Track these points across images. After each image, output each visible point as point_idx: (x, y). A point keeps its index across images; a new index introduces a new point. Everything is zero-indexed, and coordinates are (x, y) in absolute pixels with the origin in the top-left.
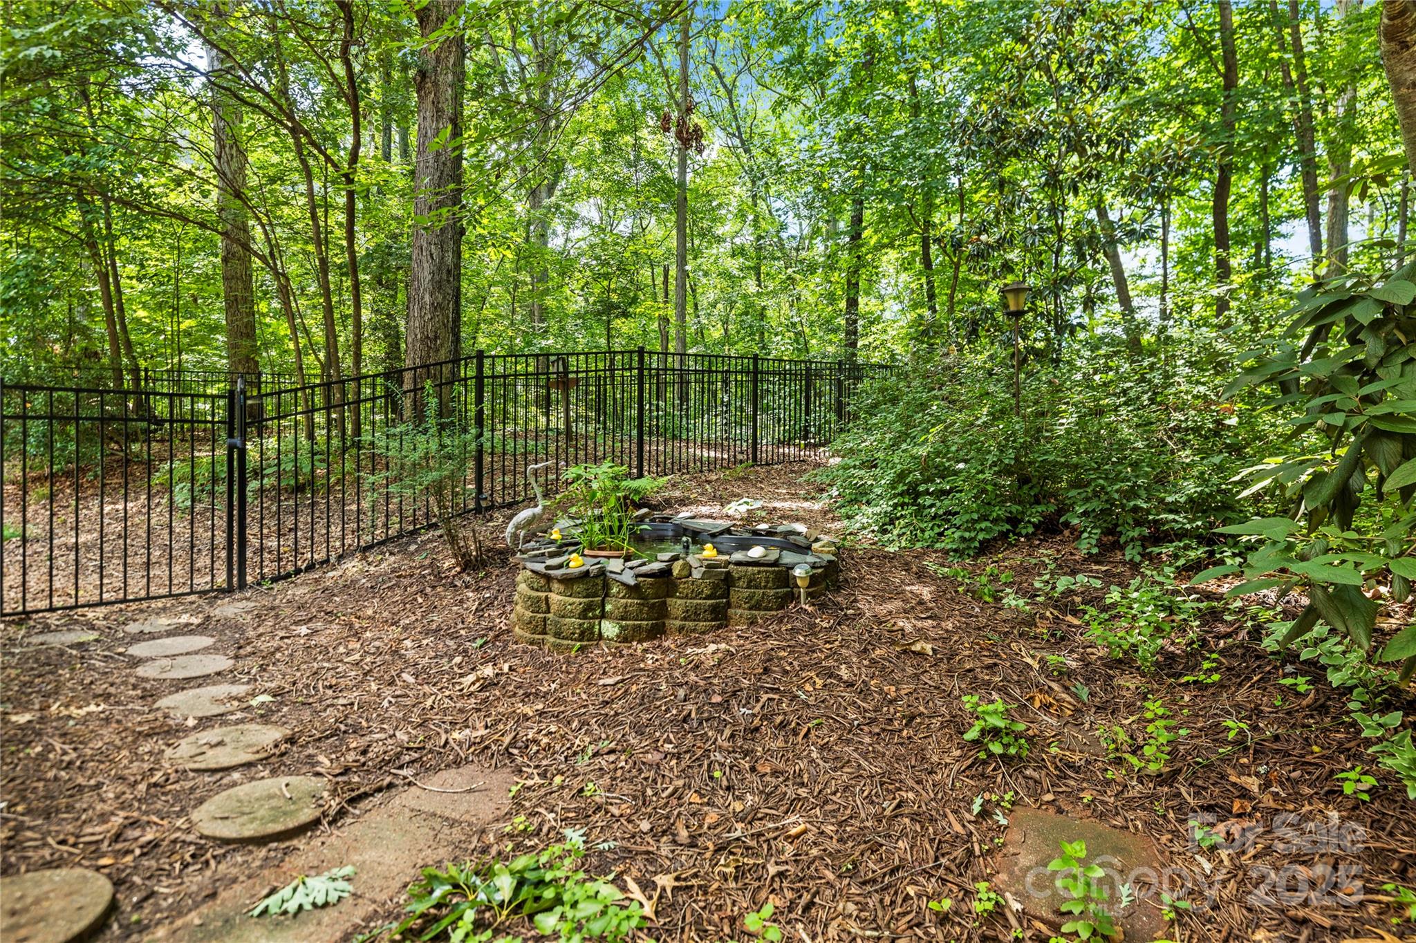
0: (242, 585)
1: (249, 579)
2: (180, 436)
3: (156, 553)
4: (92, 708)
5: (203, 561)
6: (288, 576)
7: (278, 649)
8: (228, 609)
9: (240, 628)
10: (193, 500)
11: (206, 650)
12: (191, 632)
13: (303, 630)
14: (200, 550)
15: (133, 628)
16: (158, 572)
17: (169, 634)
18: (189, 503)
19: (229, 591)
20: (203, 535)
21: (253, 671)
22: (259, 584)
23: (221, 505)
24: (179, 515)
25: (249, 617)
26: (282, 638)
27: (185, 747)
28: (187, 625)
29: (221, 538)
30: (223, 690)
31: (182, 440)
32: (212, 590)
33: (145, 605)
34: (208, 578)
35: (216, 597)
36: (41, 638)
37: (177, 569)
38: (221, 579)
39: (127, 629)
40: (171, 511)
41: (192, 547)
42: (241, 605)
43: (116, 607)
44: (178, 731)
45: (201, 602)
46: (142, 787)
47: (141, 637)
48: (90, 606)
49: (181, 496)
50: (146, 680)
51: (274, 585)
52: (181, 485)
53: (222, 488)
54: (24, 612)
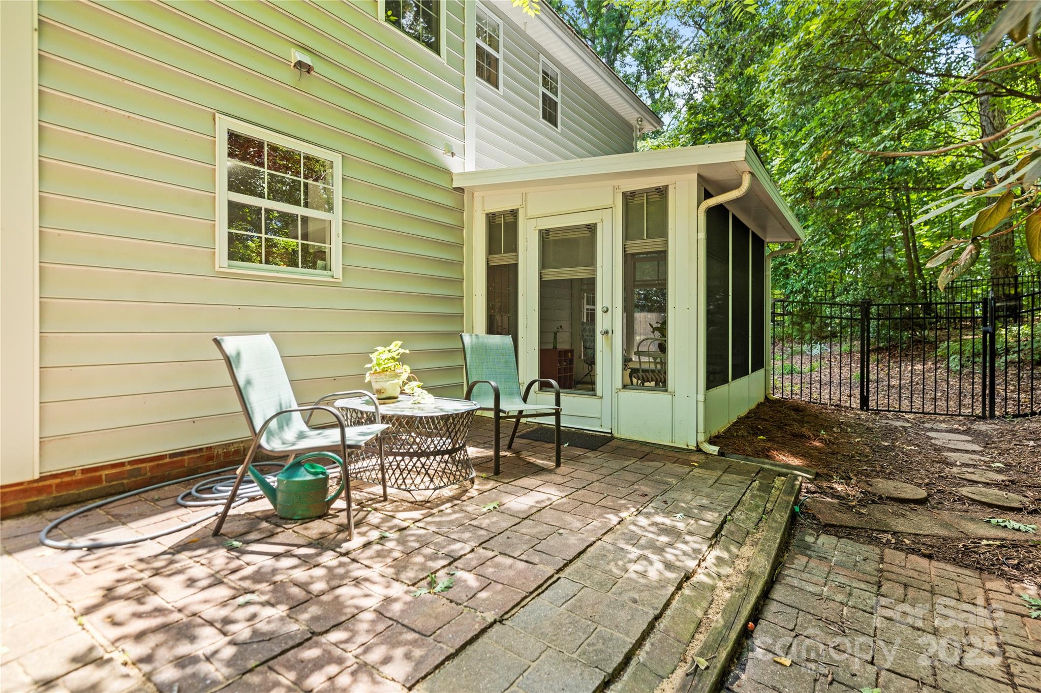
0: (992, 416)
1: (997, 413)
2: (953, 326)
3: (939, 394)
4: (913, 447)
5: (967, 401)
6: (1025, 415)
7: (1013, 449)
8: (982, 426)
9: (990, 437)
10: (962, 366)
11: (968, 441)
12: (959, 433)
13: (1032, 443)
14: (965, 395)
15: (927, 425)
16: (940, 404)
17: (947, 431)
18: (958, 368)
19: (983, 418)
20: (967, 386)
21: (995, 454)
22: (1004, 417)
23: (978, 370)
24: (953, 374)
25: (996, 432)
26: (1015, 445)
27: (955, 470)
28: (957, 429)
29: (978, 389)
30: (977, 457)
31: (955, 328)
32: (972, 416)
33: (933, 417)
34: (970, 410)
35: (974, 420)
36: (886, 421)
37: (951, 403)
38: (979, 411)
39: (925, 425)
40: (948, 372)
41: (960, 393)
42: (990, 426)
43: (918, 415)
44: (953, 464)
45: (965, 421)
46: (937, 475)
47: (932, 430)
48: (906, 412)
49: (954, 364)
50: (936, 445)
51: (1015, 419)
52: (954, 357)
53: (979, 360)
54: (877, 410)
